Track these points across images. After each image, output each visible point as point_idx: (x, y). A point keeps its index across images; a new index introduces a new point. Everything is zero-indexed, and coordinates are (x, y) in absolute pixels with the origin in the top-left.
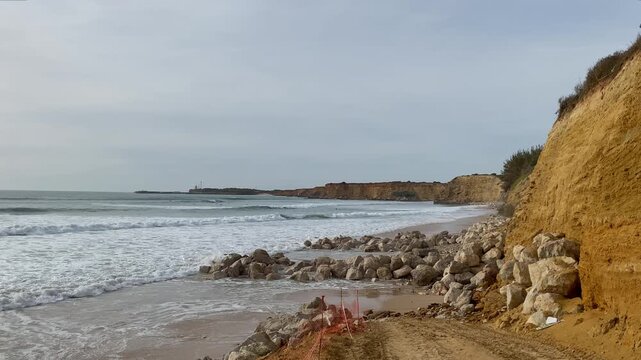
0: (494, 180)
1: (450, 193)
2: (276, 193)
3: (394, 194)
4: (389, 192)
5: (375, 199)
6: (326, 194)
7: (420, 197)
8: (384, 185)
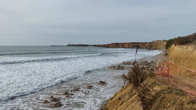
0: (164, 42)
1: (151, 46)
2: (94, 46)
3: (133, 46)
4: (131, 45)
5: (127, 48)
6: (111, 47)
7: (141, 47)
8: (130, 43)
